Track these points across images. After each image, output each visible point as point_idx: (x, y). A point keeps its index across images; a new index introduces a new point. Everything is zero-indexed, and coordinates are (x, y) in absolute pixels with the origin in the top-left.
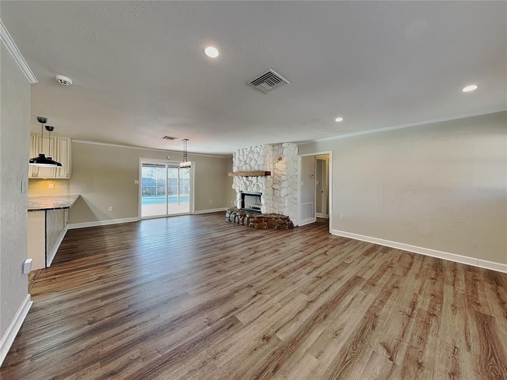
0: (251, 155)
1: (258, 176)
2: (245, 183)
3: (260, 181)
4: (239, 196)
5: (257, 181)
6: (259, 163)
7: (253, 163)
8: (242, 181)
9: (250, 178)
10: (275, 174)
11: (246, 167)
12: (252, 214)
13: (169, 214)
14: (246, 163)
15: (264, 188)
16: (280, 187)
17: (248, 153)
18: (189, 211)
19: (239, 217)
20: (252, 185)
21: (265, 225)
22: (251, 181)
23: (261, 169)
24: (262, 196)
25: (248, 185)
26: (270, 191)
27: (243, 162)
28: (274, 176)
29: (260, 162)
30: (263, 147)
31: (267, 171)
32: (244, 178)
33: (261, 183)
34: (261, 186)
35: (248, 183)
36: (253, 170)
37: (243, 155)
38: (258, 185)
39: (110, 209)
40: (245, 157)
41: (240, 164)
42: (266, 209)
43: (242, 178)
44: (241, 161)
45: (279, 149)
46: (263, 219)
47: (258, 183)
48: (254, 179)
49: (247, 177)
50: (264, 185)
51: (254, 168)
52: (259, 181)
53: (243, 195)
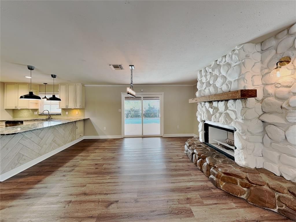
0: (216, 72)
1: (227, 100)
2: (208, 111)
3: (233, 108)
4: (201, 127)
5: (226, 108)
6: (229, 79)
7: (219, 83)
8: (204, 109)
9: (215, 104)
10: (266, 95)
11: (209, 89)
12: (218, 157)
13: (144, 135)
14: (209, 84)
15: (240, 120)
16: (286, 120)
17: (210, 70)
18: (160, 134)
19: (197, 157)
20: (218, 115)
21: (243, 193)
22: (217, 109)
23: (234, 87)
24: (235, 133)
25: (212, 113)
26: (256, 127)
27: (205, 84)
28: (264, 97)
29: (233, 77)
30: (237, 52)
31: (247, 89)
32: (207, 104)
33: (233, 111)
34: (233, 116)
35: (211, 110)
36: (219, 91)
37: (206, 76)
38: (227, 115)
39: (105, 128)
40: (208, 77)
41: (202, 87)
42: (245, 159)
43: (204, 105)
44: (203, 83)
45: (278, 44)
46: (238, 180)
47: (228, 111)
48: (221, 105)
49: (210, 102)
50: (239, 115)
51: (221, 89)
52: (229, 108)
53: (206, 127)
